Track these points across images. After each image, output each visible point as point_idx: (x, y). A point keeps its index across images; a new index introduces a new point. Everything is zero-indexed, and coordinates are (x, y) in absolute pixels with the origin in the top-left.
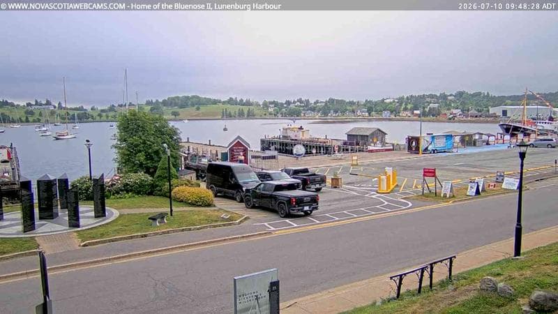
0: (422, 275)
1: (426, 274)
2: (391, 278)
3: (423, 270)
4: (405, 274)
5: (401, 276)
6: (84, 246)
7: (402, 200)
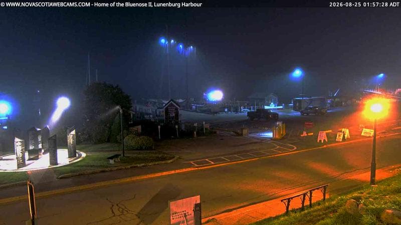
0: (304, 199)
1: (307, 198)
2: (282, 201)
3: (305, 195)
4: (292, 198)
5: (289, 199)
6: (61, 178)
7: (290, 145)
